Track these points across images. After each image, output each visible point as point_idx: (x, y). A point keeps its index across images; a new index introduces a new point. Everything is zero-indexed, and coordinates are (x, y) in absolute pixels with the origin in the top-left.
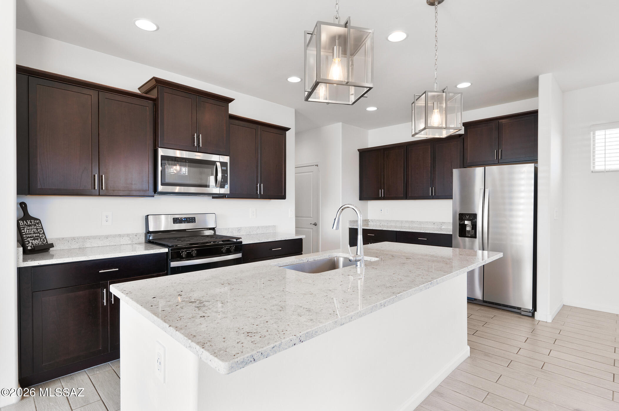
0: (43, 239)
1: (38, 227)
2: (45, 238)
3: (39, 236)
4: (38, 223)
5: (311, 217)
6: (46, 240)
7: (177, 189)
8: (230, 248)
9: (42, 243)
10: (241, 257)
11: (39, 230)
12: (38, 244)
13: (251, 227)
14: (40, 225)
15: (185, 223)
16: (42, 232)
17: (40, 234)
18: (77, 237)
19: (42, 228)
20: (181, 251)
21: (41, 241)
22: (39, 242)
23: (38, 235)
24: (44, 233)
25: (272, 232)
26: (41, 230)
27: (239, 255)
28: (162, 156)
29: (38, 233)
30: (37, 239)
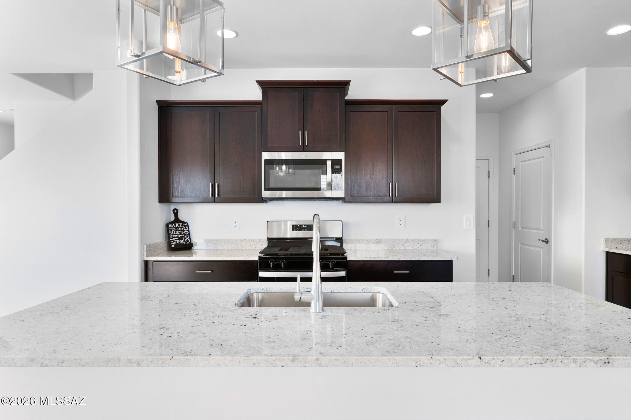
0: (187, 239)
1: (184, 230)
2: (190, 238)
3: (184, 237)
4: (185, 226)
5: (540, 230)
6: (189, 241)
7: (284, 194)
8: (329, 263)
9: (186, 242)
10: (345, 276)
11: (185, 232)
12: (182, 243)
13: (396, 239)
14: (187, 228)
15: (305, 231)
16: (188, 233)
17: (185, 235)
18: (212, 239)
19: (189, 230)
20: (270, 261)
21: (185, 241)
22: (183, 242)
23: (184, 235)
24: (189, 234)
25: (430, 248)
26: (188, 231)
27: (343, 274)
28: (265, 160)
29: (184, 234)
30: (182, 239)
